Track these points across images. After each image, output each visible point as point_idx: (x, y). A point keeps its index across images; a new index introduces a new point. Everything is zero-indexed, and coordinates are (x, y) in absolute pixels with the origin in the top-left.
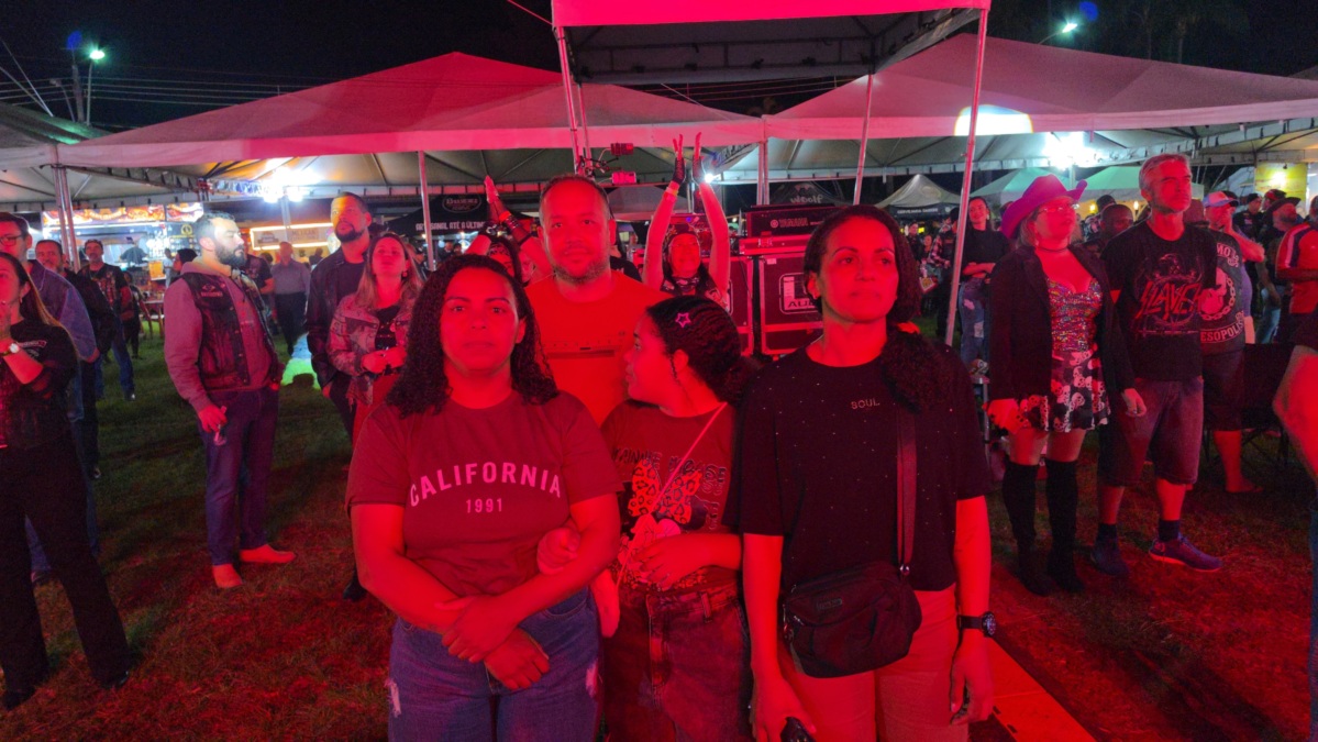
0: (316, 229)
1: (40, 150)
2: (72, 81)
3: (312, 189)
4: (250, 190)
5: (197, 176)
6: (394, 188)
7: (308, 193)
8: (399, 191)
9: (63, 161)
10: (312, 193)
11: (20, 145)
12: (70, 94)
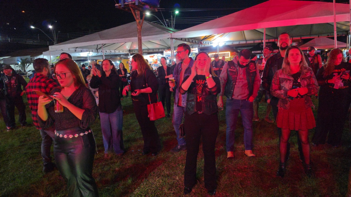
0: (225, 53)
1: (168, 35)
2: (171, 20)
3: (225, 43)
4: (211, 43)
5: (200, 40)
6: (247, 41)
7: (224, 44)
8: (249, 42)
9: (173, 37)
10: (225, 44)
11: (164, 33)
12: (170, 23)
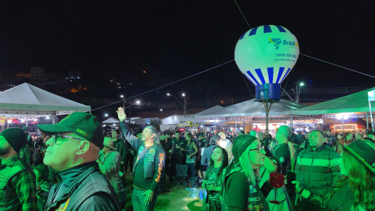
0: (351, 125)
1: (288, 112)
4: (333, 117)
9: (292, 114)
10: (350, 117)
11: (285, 111)
12: (295, 92)
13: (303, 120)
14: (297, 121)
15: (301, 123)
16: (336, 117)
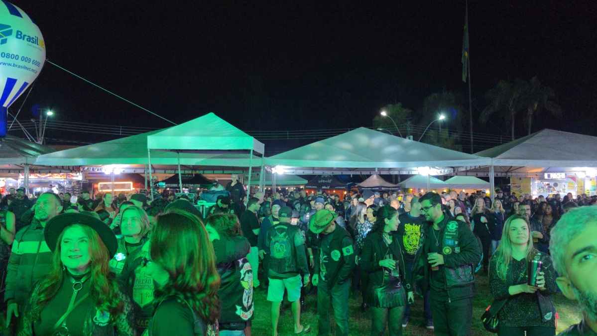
0: (124, 184)
1: (22, 159)
4: (98, 170)
10: (124, 171)
11: (16, 156)
13: (49, 175)
14: (38, 175)
15: (44, 178)
16: (103, 171)
